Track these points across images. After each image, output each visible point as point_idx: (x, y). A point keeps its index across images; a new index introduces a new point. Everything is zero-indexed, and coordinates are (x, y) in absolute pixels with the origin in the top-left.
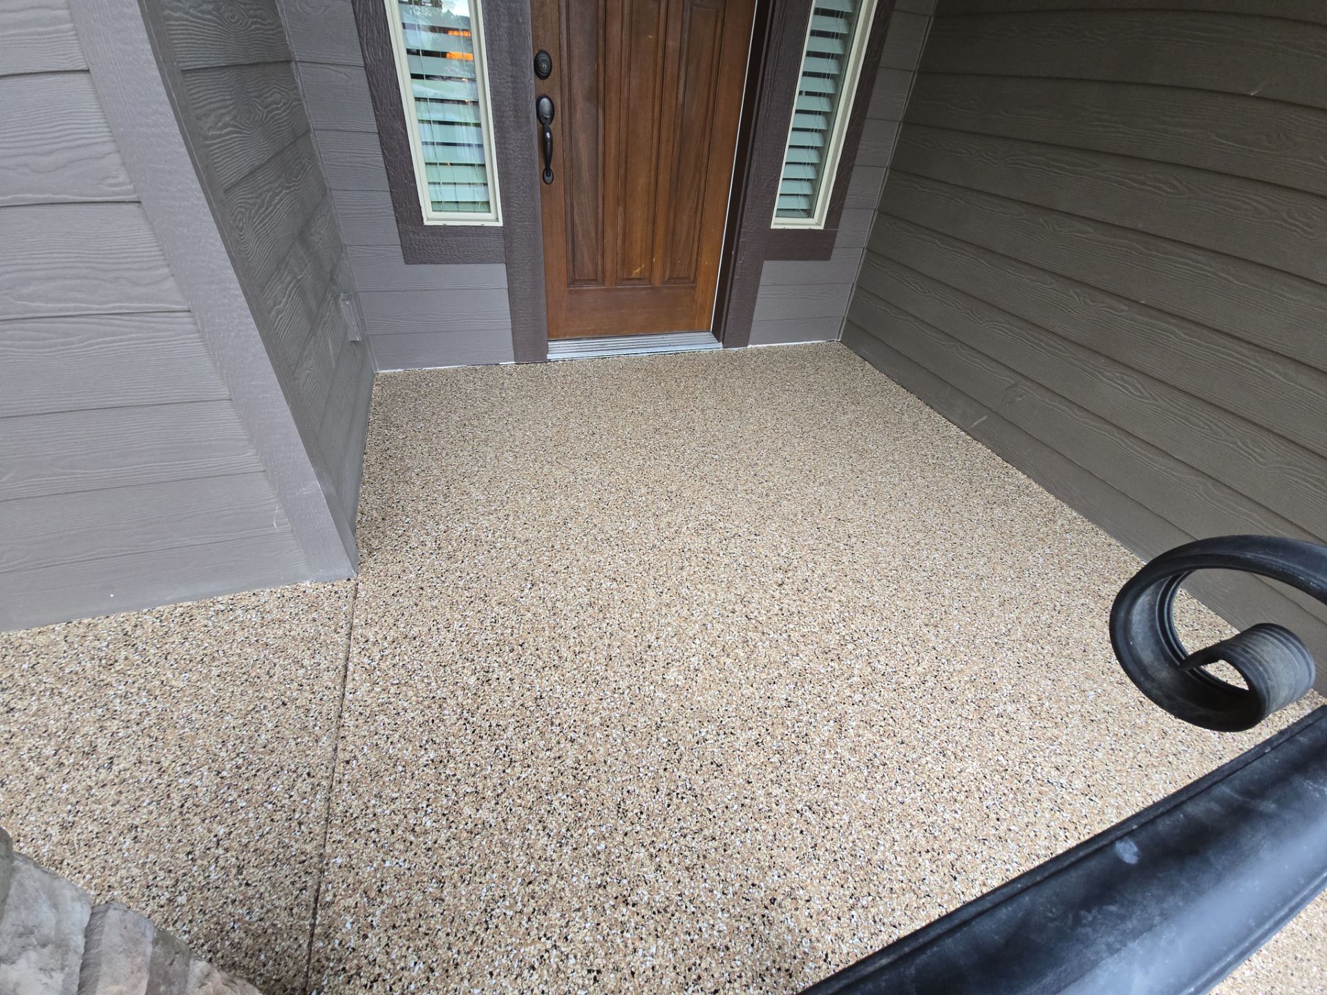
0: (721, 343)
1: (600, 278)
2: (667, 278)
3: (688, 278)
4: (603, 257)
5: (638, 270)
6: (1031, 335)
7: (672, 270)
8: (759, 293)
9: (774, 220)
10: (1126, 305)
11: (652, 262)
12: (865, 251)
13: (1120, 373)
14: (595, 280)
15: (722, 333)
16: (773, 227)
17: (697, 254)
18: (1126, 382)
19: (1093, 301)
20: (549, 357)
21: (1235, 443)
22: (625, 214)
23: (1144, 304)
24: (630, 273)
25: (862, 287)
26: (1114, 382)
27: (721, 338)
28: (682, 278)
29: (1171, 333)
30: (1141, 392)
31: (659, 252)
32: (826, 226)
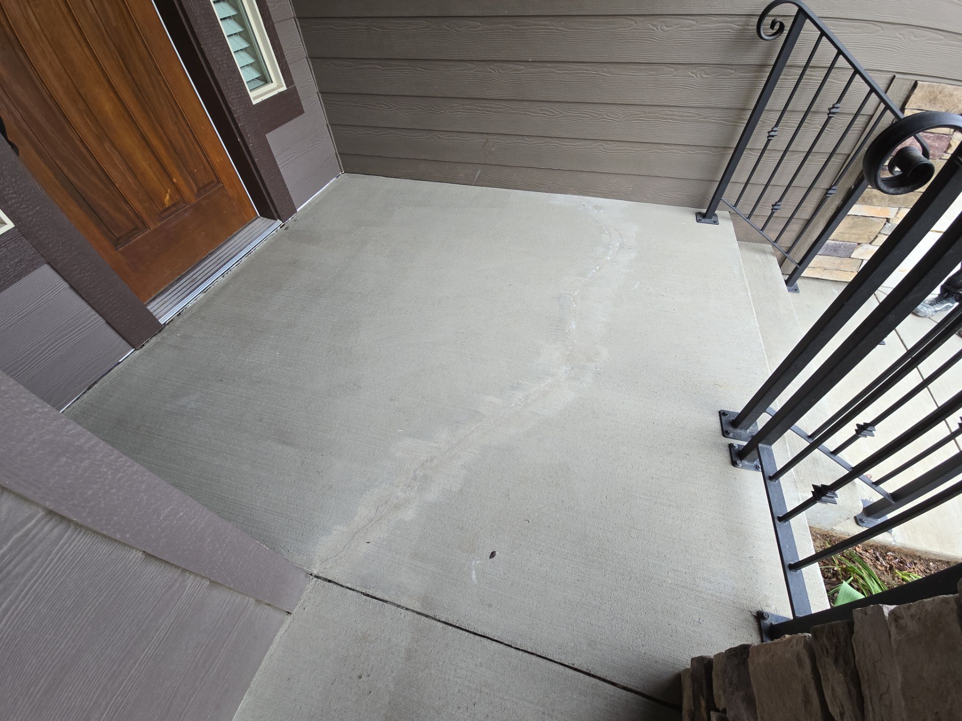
0: (278, 220)
1: (140, 225)
2: (196, 191)
3: (212, 182)
4: (127, 202)
5: (168, 197)
6: (479, 107)
7: (195, 182)
8: (278, 164)
9: (252, 95)
10: (522, 65)
11: (174, 183)
12: (320, 94)
13: (538, 107)
14: (136, 228)
15: (274, 213)
16: (254, 102)
17: (205, 156)
18: (543, 110)
19: (504, 70)
20: (162, 321)
21: (605, 118)
22: (116, 149)
23: (531, 61)
24: (163, 203)
25: (335, 124)
26: (538, 113)
27: (276, 215)
28: (208, 185)
29: (552, 73)
30: (554, 113)
31: (173, 169)
32: (287, 86)
